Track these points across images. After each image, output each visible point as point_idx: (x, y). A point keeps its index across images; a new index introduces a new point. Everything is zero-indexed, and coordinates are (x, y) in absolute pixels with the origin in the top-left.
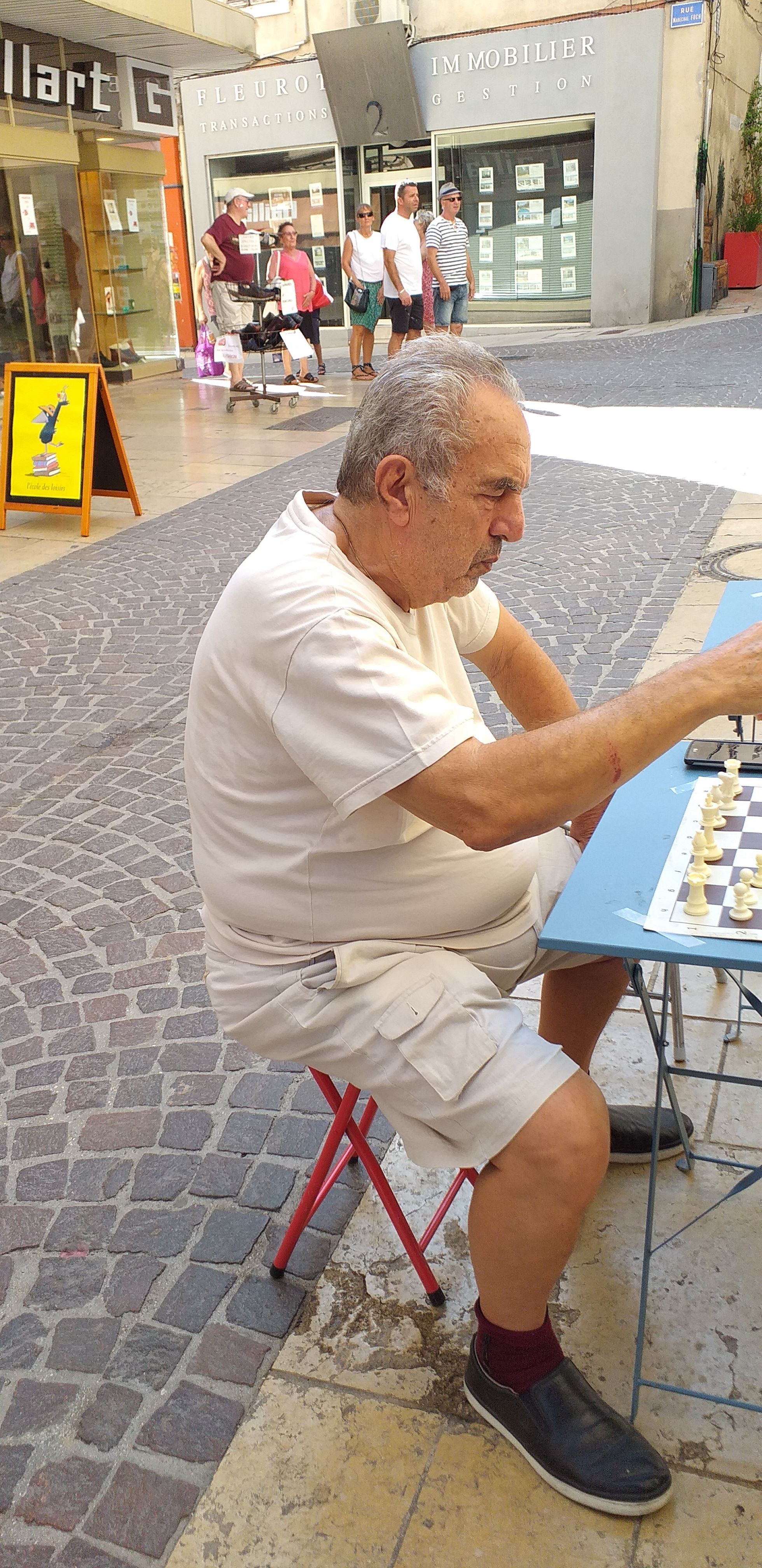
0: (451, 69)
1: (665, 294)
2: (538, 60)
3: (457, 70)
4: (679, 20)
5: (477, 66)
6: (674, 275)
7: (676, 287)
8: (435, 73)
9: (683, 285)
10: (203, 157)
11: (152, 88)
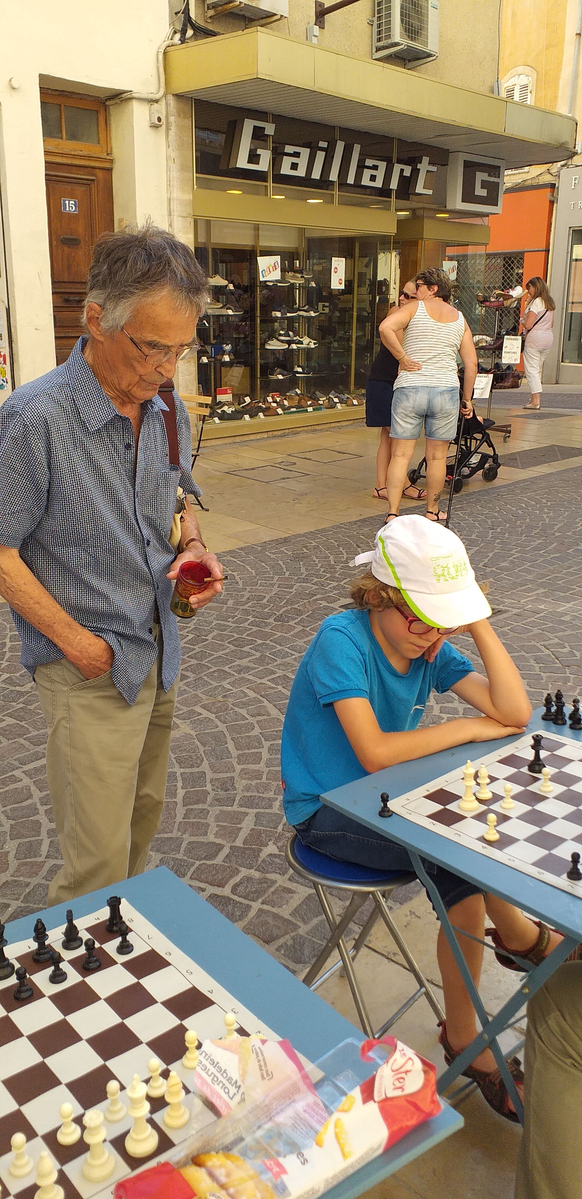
10: (568, 228)
11: (481, 176)
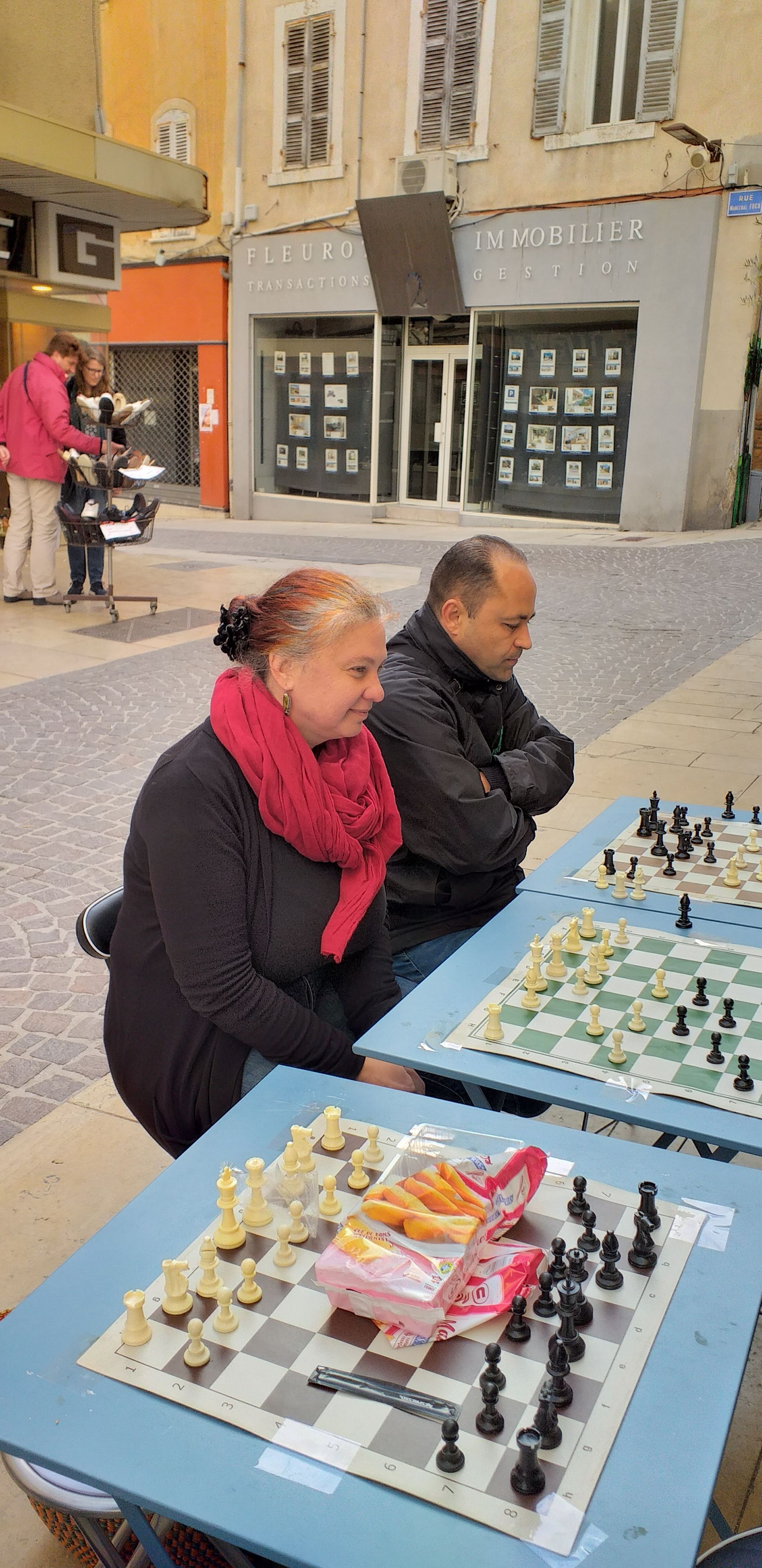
0: (495, 245)
1: (703, 501)
2: (584, 241)
3: (501, 246)
4: (736, 208)
5: (521, 243)
6: (715, 481)
7: (715, 494)
8: (478, 248)
9: (722, 494)
10: (248, 316)
11: (84, 238)
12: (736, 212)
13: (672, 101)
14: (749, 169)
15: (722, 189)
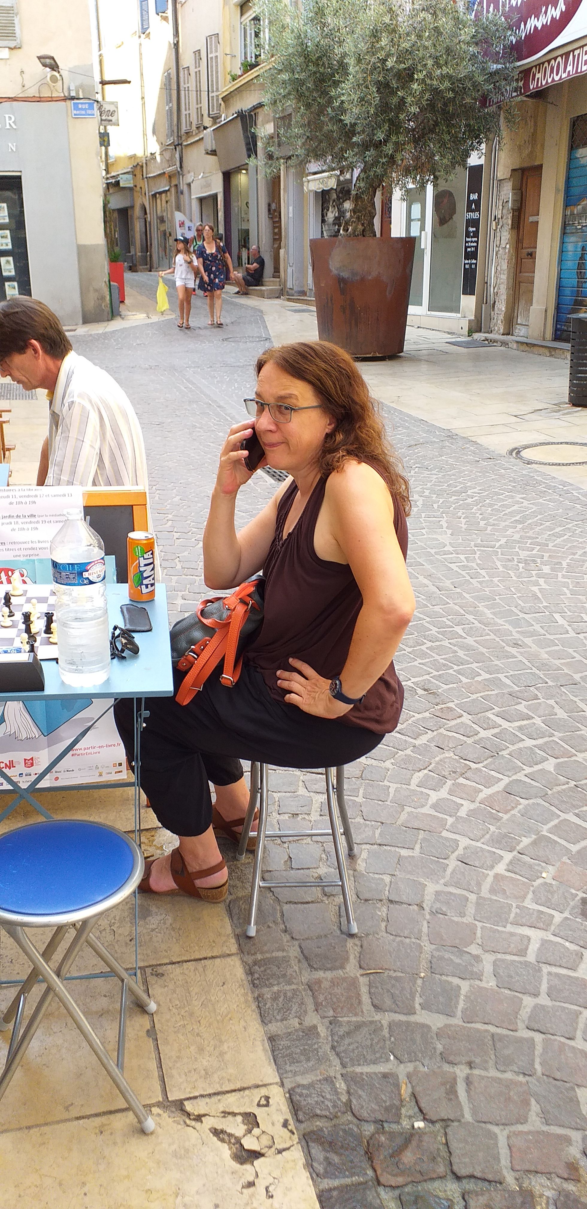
1: (91, 304)
4: (78, 112)
6: (96, 290)
7: (98, 299)
9: (103, 298)
12: (78, 115)
13: (17, 35)
14: (81, 86)
15: (65, 99)
